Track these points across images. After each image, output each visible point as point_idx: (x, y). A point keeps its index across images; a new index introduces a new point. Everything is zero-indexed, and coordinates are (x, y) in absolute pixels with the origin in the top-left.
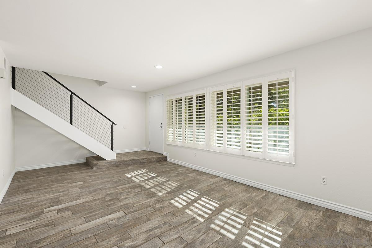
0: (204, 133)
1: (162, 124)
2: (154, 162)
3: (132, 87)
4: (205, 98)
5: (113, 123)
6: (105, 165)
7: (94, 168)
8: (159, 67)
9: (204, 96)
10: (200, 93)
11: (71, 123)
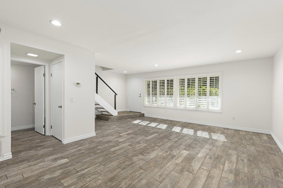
0: (173, 101)
1: (140, 94)
2: (138, 117)
3: (124, 72)
4: (174, 81)
5: (116, 94)
6: (114, 119)
7: (109, 120)
8: (156, 65)
9: (173, 80)
10: (170, 78)
11: (97, 93)
